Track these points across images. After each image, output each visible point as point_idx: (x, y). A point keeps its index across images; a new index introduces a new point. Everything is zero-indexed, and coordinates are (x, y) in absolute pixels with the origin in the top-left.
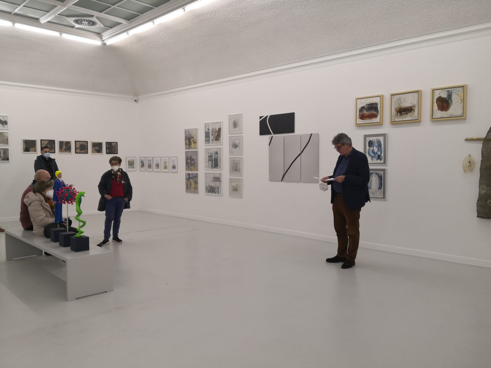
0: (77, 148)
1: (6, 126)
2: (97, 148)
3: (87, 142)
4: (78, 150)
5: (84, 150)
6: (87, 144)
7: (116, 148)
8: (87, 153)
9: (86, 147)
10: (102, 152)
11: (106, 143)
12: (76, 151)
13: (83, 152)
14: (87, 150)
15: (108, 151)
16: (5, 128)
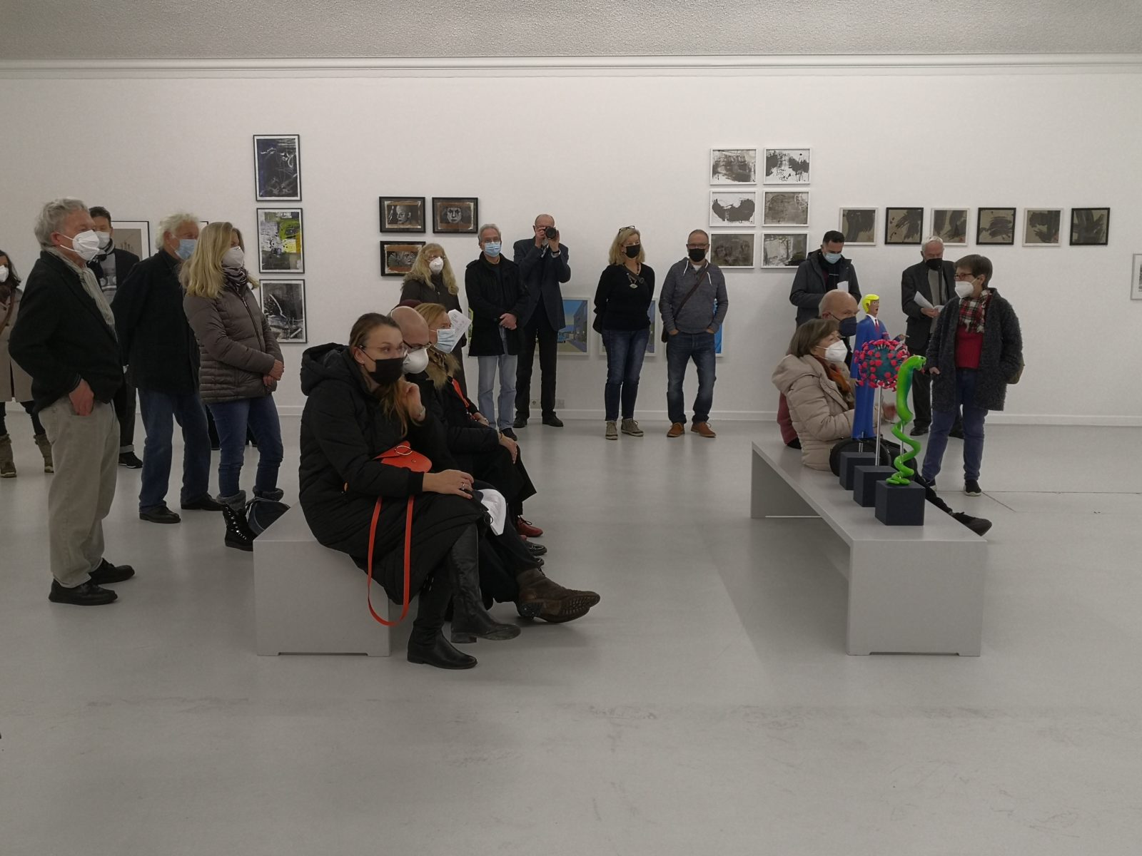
0: (984, 229)
1: (804, 174)
2: (1044, 229)
3: (1014, 209)
4: (985, 236)
5: (1004, 236)
6: (1014, 215)
7: (1105, 227)
8: (1012, 243)
9: (1011, 225)
10: (1056, 241)
11: (1073, 210)
12: (981, 237)
13: (999, 239)
14: (1011, 235)
15: (1075, 236)
16: (801, 182)
